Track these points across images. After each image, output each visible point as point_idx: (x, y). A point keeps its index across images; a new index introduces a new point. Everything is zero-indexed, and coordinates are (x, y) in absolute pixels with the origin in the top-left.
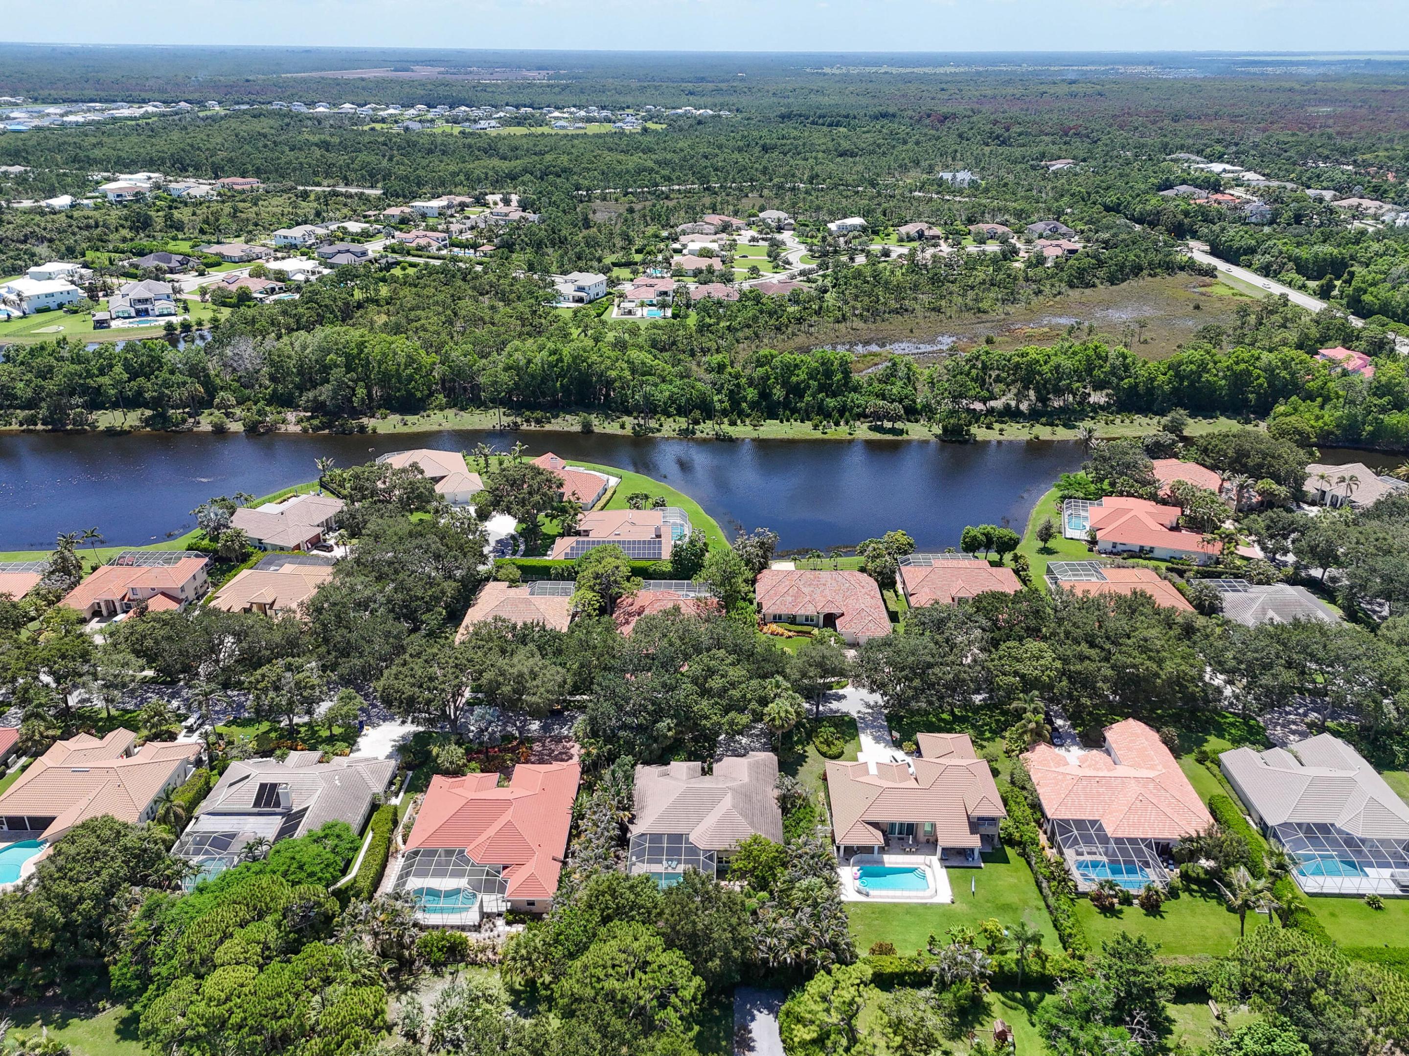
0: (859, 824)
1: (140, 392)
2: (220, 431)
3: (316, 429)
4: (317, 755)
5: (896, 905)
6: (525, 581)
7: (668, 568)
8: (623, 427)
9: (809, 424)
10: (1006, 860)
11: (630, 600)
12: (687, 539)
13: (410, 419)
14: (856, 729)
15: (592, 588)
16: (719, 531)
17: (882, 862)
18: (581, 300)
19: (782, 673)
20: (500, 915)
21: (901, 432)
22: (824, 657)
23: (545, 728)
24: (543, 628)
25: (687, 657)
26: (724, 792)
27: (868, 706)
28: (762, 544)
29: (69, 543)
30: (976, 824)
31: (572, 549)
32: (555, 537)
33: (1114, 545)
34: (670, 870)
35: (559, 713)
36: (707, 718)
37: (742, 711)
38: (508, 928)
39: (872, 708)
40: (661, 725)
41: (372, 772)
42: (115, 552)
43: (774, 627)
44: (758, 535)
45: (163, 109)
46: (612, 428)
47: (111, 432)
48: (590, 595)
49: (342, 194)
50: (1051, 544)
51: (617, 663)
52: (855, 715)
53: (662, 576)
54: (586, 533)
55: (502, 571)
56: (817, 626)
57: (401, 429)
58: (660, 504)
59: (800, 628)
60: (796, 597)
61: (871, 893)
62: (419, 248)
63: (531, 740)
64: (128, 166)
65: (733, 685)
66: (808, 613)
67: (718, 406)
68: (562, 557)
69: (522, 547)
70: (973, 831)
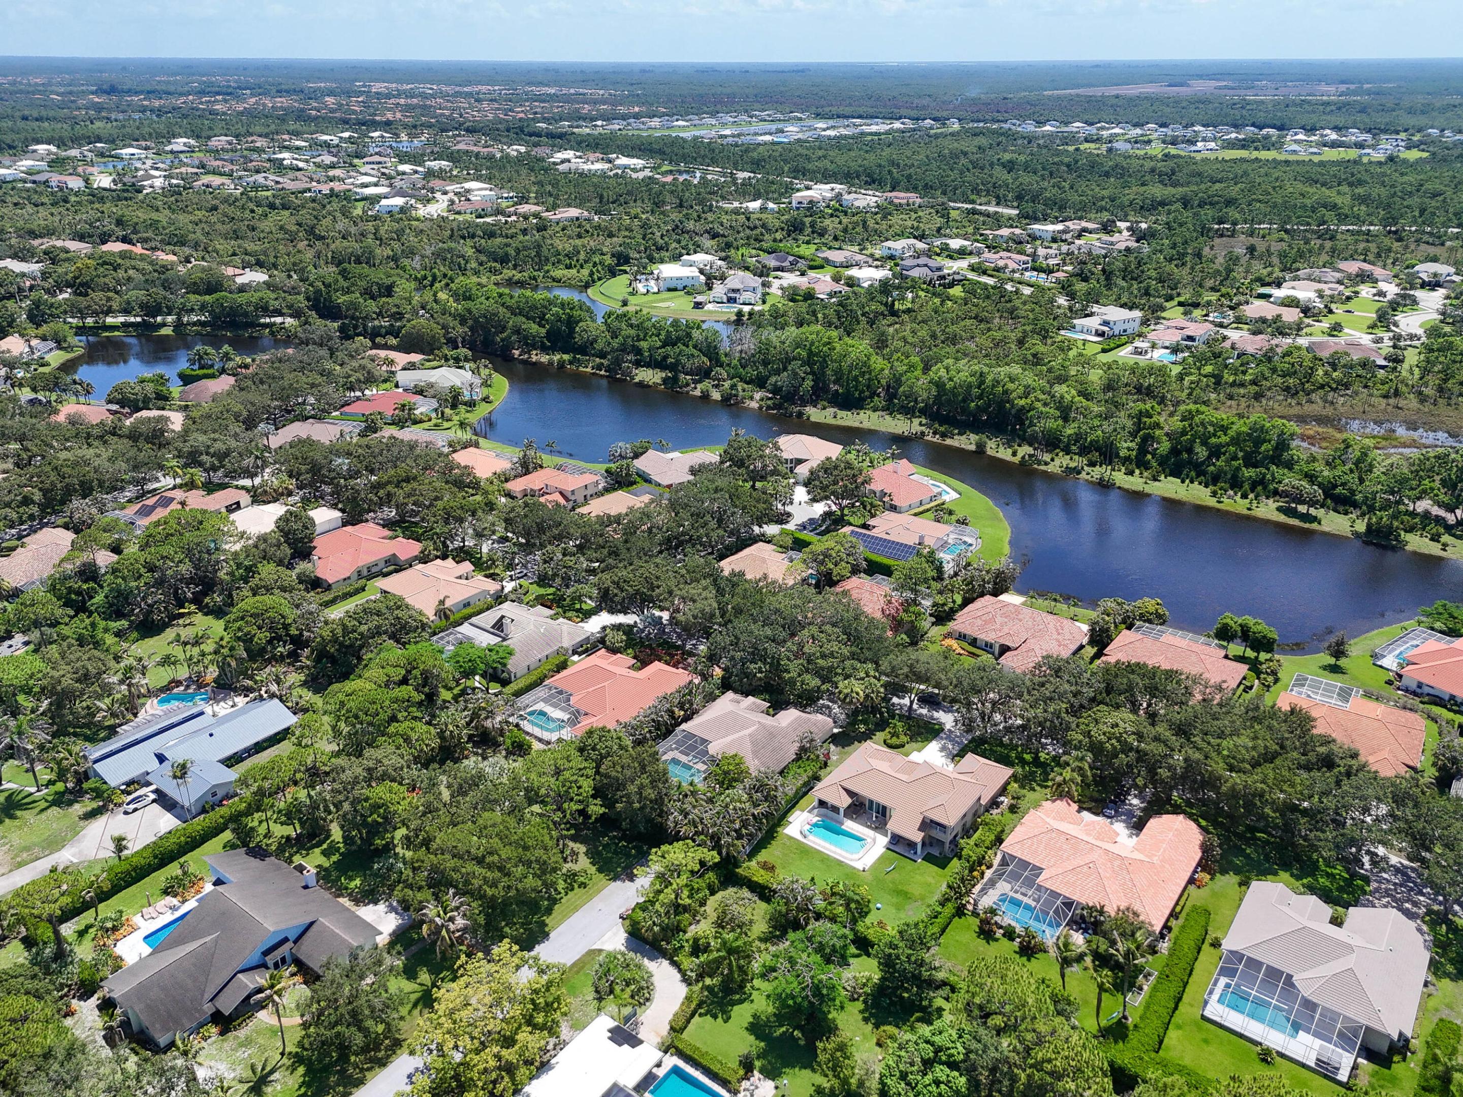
0: (839, 788)
1: (665, 358)
2: (705, 396)
3: (769, 408)
4: (552, 612)
6: (786, 549)
8: (1014, 454)
9: (1208, 491)
10: (942, 866)
13: (842, 413)
14: (936, 736)
17: (840, 823)
18: (1102, 334)
21: (1315, 519)
28: (1001, 573)
29: (529, 446)
30: (927, 825)
33: (1420, 685)
34: (692, 763)
41: (569, 633)
42: (560, 460)
43: (952, 642)
45: (910, 124)
46: (1005, 454)
47: (641, 384)
49: (980, 213)
50: (1343, 662)
52: (948, 727)
54: (873, 528)
55: (777, 538)
56: (988, 652)
57: (831, 421)
58: (961, 522)
59: (974, 650)
62: (997, 269)
64: (826, 177)
66: (987, 639)
67: (1122, 453)
69: (824, 528)
70: (921, 828)
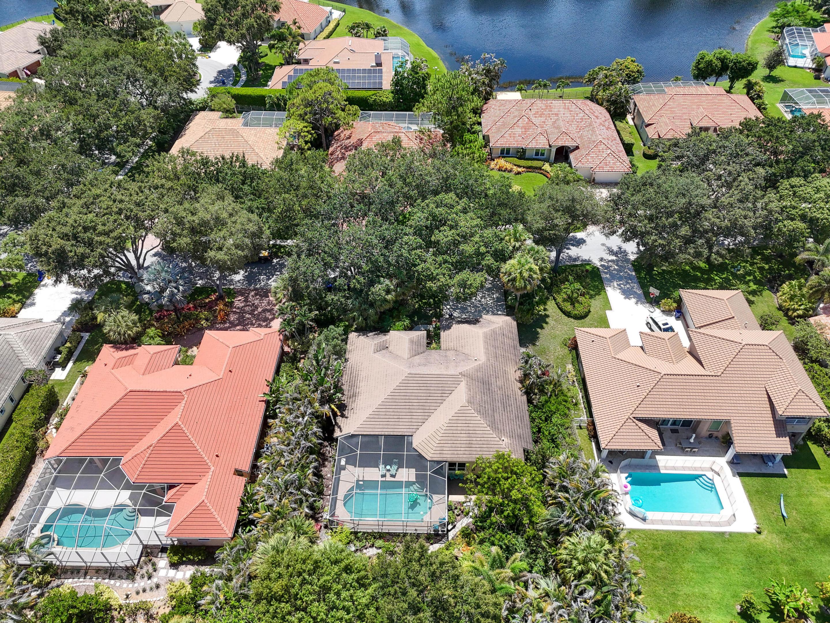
0: (630, 423)
5: (683, 534)
6: (240, 112)
7: (388, 98)
10: (814, 465)
11: (347, 133)
12: (409, 66)
14: (601, 280)
15: (302, 117)
16: (441, 63)
17: (656, 467)
19: (523, 221)
20: (163, 549)
22: (573, 200)
23: (250, 279)
24: (244, 164)
25: (410, 200)
26: (455, 380)
27: (611, 252)
28: (488, 71)
30: (783, 423)
31: (290, 77)
32: (275, 66)
34: (388, 478)
35: (267, 261)
36: (432, 278)
37: (475, 268)
38: (172, 573)
39: (615, 254)
40: (378, 289)
41: (26, 342)
43: (502, 162)
44: (484, 61)
48: (300, 125)
51: (322, 207)
52: (598, 264)
53: (383, 107)
54: (306, 61)
55: (216, 100)
56: (547, 160)
58: (381, 34)
59: (529, 163)
60: (526, 128)
61: (650, 515)
63: (232, 294)
65: (465, 238)
66: (539, 146)
68: (279, 86)
69: (244, 78)
70: (780, 433)
